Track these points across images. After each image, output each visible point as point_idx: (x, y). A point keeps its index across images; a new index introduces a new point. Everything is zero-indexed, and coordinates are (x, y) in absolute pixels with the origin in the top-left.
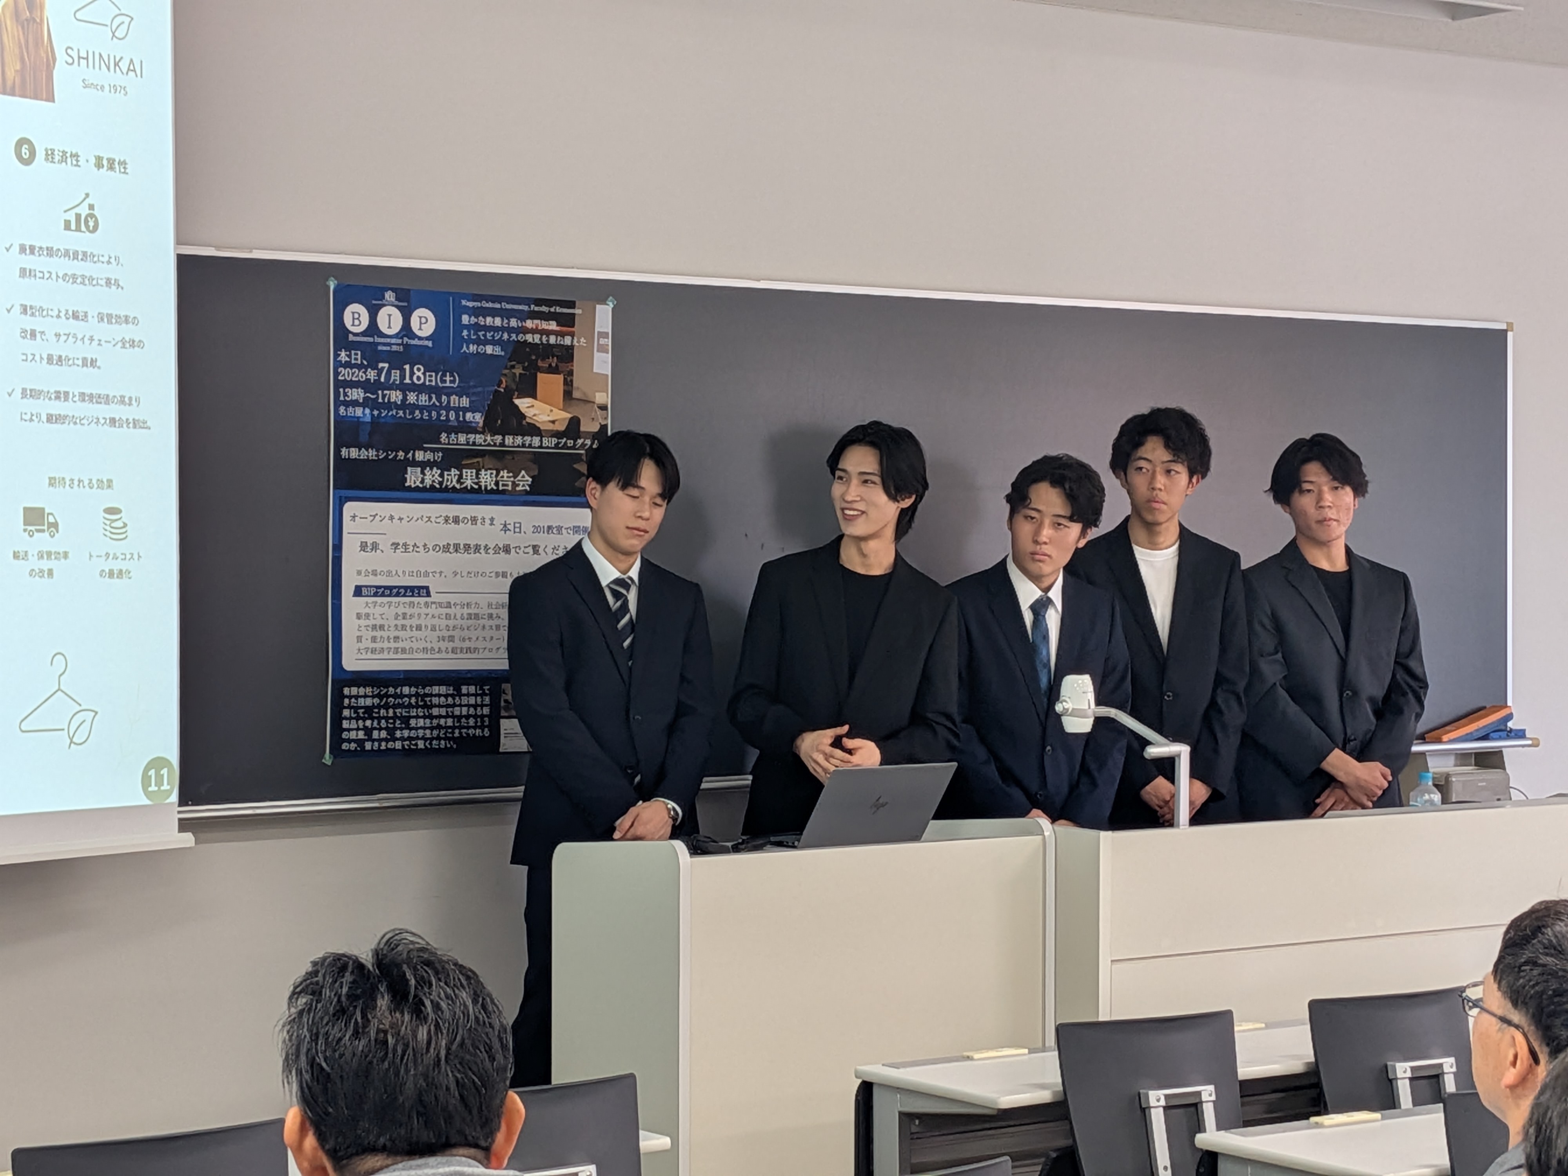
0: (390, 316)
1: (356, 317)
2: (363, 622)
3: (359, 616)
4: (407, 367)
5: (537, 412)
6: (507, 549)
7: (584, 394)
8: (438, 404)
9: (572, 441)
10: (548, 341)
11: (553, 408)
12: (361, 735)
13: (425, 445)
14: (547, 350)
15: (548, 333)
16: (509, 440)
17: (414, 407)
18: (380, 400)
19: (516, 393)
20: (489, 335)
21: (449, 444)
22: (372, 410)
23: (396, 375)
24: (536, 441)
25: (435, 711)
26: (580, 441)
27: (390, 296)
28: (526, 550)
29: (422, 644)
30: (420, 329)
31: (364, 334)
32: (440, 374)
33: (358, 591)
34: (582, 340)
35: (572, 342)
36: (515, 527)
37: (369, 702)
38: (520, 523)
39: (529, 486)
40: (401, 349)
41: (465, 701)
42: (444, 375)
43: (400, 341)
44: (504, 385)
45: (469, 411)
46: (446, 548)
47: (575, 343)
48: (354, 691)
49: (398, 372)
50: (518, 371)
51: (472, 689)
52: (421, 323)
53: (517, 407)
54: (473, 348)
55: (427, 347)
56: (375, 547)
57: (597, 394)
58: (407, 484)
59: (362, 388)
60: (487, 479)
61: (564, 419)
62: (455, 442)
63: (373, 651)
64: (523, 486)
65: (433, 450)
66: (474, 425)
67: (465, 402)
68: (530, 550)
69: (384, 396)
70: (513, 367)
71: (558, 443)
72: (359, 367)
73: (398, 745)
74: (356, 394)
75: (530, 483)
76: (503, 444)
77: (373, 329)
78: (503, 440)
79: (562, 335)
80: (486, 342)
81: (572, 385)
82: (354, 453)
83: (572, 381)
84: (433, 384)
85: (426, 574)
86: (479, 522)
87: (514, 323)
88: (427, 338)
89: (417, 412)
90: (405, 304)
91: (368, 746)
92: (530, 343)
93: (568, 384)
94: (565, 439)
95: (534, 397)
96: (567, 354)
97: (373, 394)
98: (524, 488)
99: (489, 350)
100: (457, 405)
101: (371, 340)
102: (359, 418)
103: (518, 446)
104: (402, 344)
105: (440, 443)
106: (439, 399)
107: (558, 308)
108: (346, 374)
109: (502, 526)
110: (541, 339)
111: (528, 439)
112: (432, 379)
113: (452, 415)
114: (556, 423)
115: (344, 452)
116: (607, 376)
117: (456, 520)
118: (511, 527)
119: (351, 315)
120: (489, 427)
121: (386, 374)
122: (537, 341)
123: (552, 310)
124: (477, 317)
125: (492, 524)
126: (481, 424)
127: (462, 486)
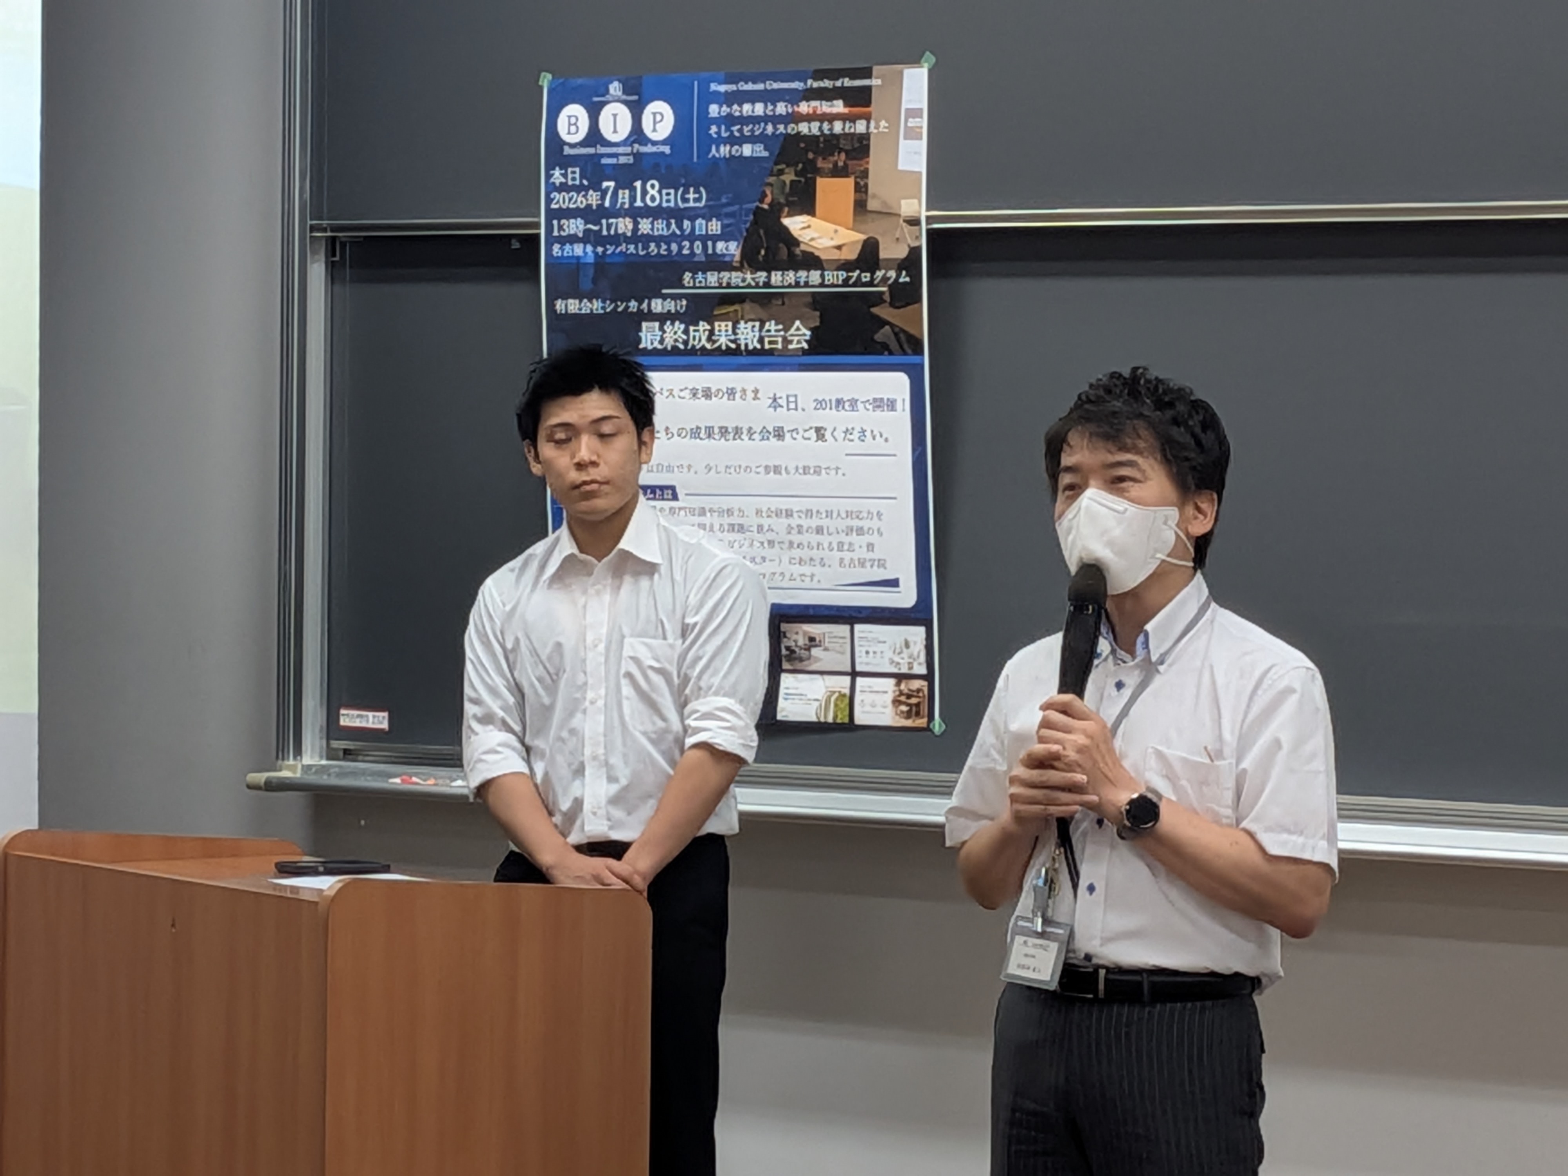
0: (615, 116)
1: (573, 123)
4: (638, 184)
5: (815, 235)
7: (884, 203)
8: (678, 232)
9: (868, 275)
10: (831, 129)
11: (838, 228)
13: (664, 291)
15: (831, 118)
16: (776, 277)
17: (647, 239)
18: (605, 233)
19: (786, 209)
20: (746, 130)
21: (694, 287)
22: (595, 247)
24: (815, 276)
26: (879, 274)
28: (807, 435)
30: (654, 130)
31: (583, 144)
32: (681, 189)
34: (883, 123)
35: (868, 127)
36: (788, 402)
38: (796, 396)
39: (806, 341)
40: (631, 160)
42: (686, 191)
43: (628, 150)
44: (768, 199)
45: (721, 240)
47: (872, 129)
49: (627, 192)
50: (789, 177)
52: (655, 123)
53: (786, 230)
54: (725, 150)
55: (663, 153)
57: (903, 202)
58: (641, 346)
59: (582, 218)
61: (857, 242)
62: (703, 285)
64: (799, 342)
65: (674, 297)
66: (727, 259)
68: (812, 434)
69: (609, 227)
70: (781, 172)
71: (849, 278)
72: (578, 189)
74: (576, 226)
75: (808, 338)
76: (767, 285)
77: (594, 136)
78: (769, 277)
81: (866, 192)
83: (866, 185)
84: (672, 204)
86: (738, 396)
88: (664, 142)
89: (652, 245)
90: (635, 98)
92: (805, 136)
93: (861, 189)
94: (858, 272)
95: (811, 211)
97: (595, 225)
98: (799, 346)
99: (747, 150)
100: (704, 232)
101: (591, 151)
102: (578, 258)
103: (790, 286)
104: (632, 153)
105: (683, 287)
106: (680, 226)
107: (846, 80)
109: (770, 401)
110: (820, 128)
111: (802, 274)
112: (670, 199)
113: (698, 247)
114: (844, 249)
115: (560, 305)
116: (920, 173)
117: (708, 394)
118: (783, 402)
119: (567, 119)
121: (611, 197)
122: (815, 131)
123: (838, 84)
124: (730, 106)
125: (756, 398)
126: (737, 258)
127: (716, 345)
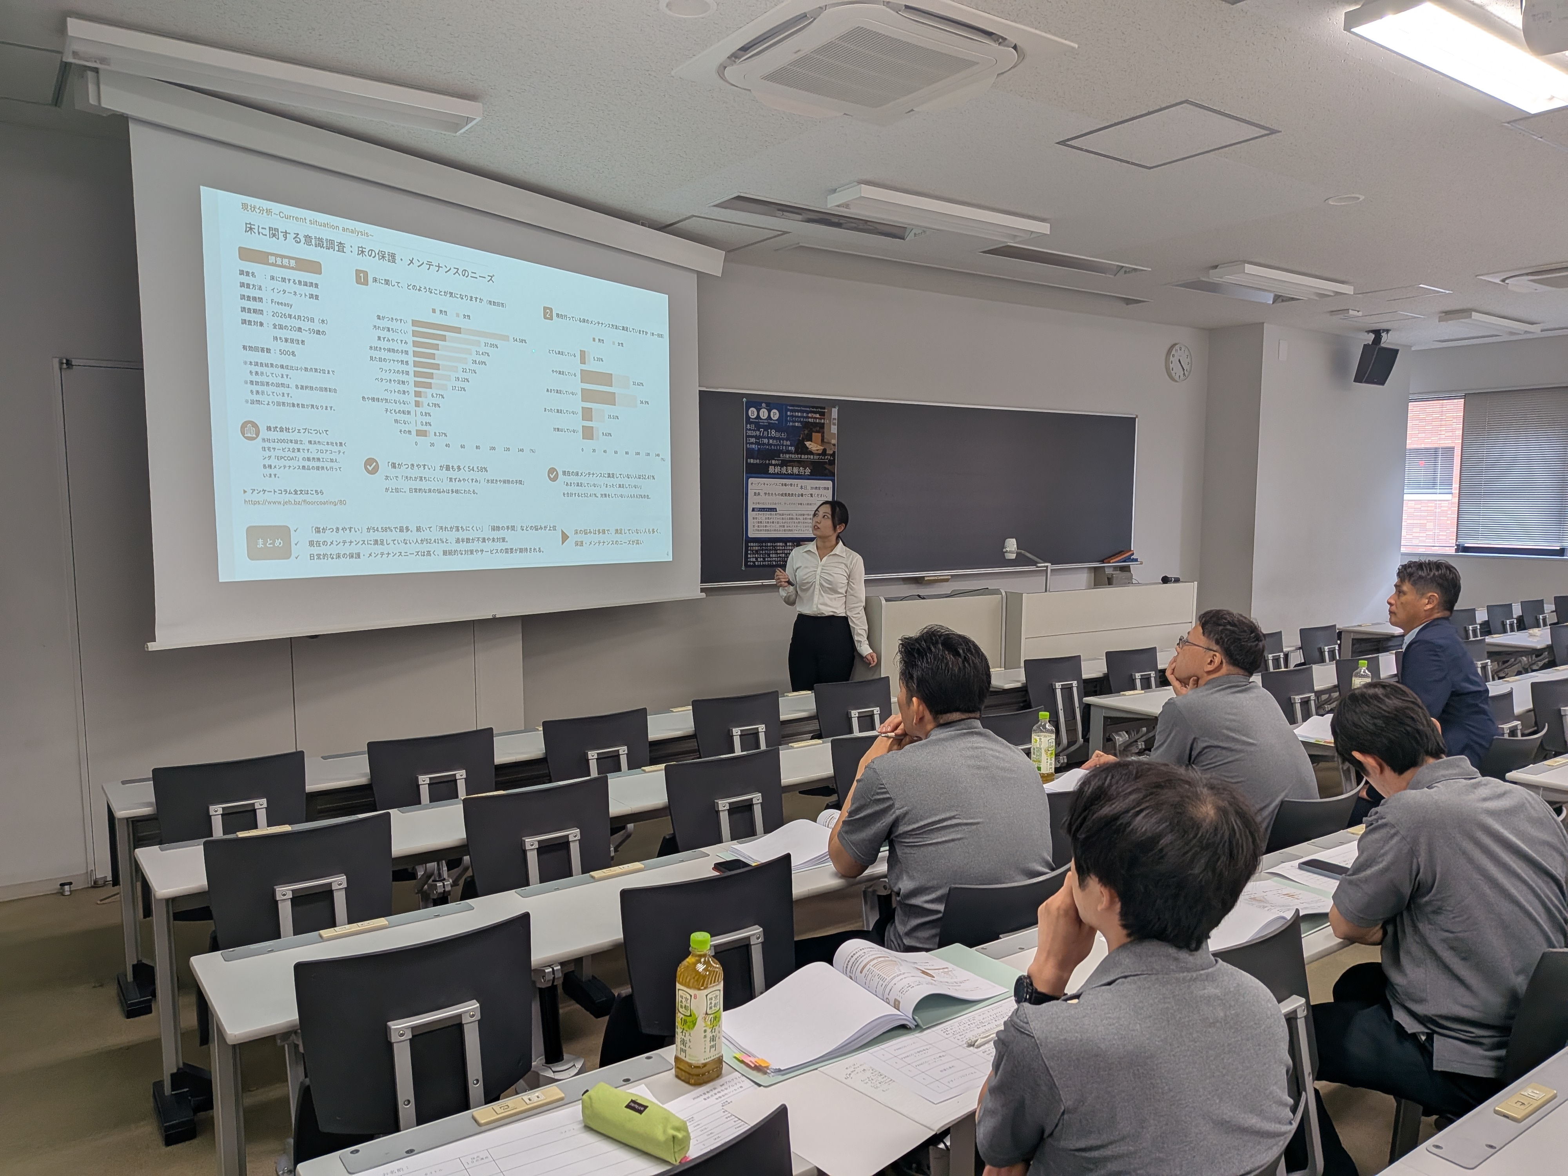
2: (755, 521)
3: (754, 518)
6: (802, 495)
12: (754, 560)
14: (815, 424)
23: (766, 433)
25: (779, 552)
27: (764, 405)
29: (774, 529)
33: (753, 510)
37: (757, 548)
41: (788, 548)
46: (782, 495)
48: (752, 544)
51: (791, 544)
56: (759, 494)
60: (796, 470)
63: (758, 530)
67: (788, 443)
73: (767, 563)
79: (820, 419)
80: (795, 422)
82: (752, 461)
85: (775, 504)
87: (805, 415)
91: (757, 563)
96: (822, 426)
108: (749, 433)
120: (796, 452)
